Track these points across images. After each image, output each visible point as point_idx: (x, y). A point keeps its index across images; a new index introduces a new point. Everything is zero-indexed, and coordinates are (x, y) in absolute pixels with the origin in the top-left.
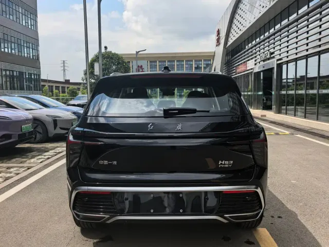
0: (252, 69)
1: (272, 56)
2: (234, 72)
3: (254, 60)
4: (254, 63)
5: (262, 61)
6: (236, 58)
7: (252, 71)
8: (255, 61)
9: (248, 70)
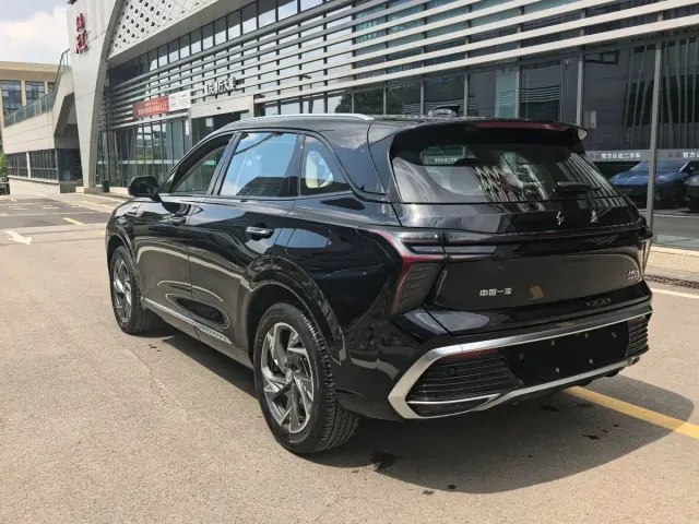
0: (183, 111)
1: (238, 87)
2: (130, 115)
3: (188, 92)
4: (189, 98)
5: (211, 95)
6: (133, 84)
7: (184, 114)
8: (192, 94)
9: (172, 113)
